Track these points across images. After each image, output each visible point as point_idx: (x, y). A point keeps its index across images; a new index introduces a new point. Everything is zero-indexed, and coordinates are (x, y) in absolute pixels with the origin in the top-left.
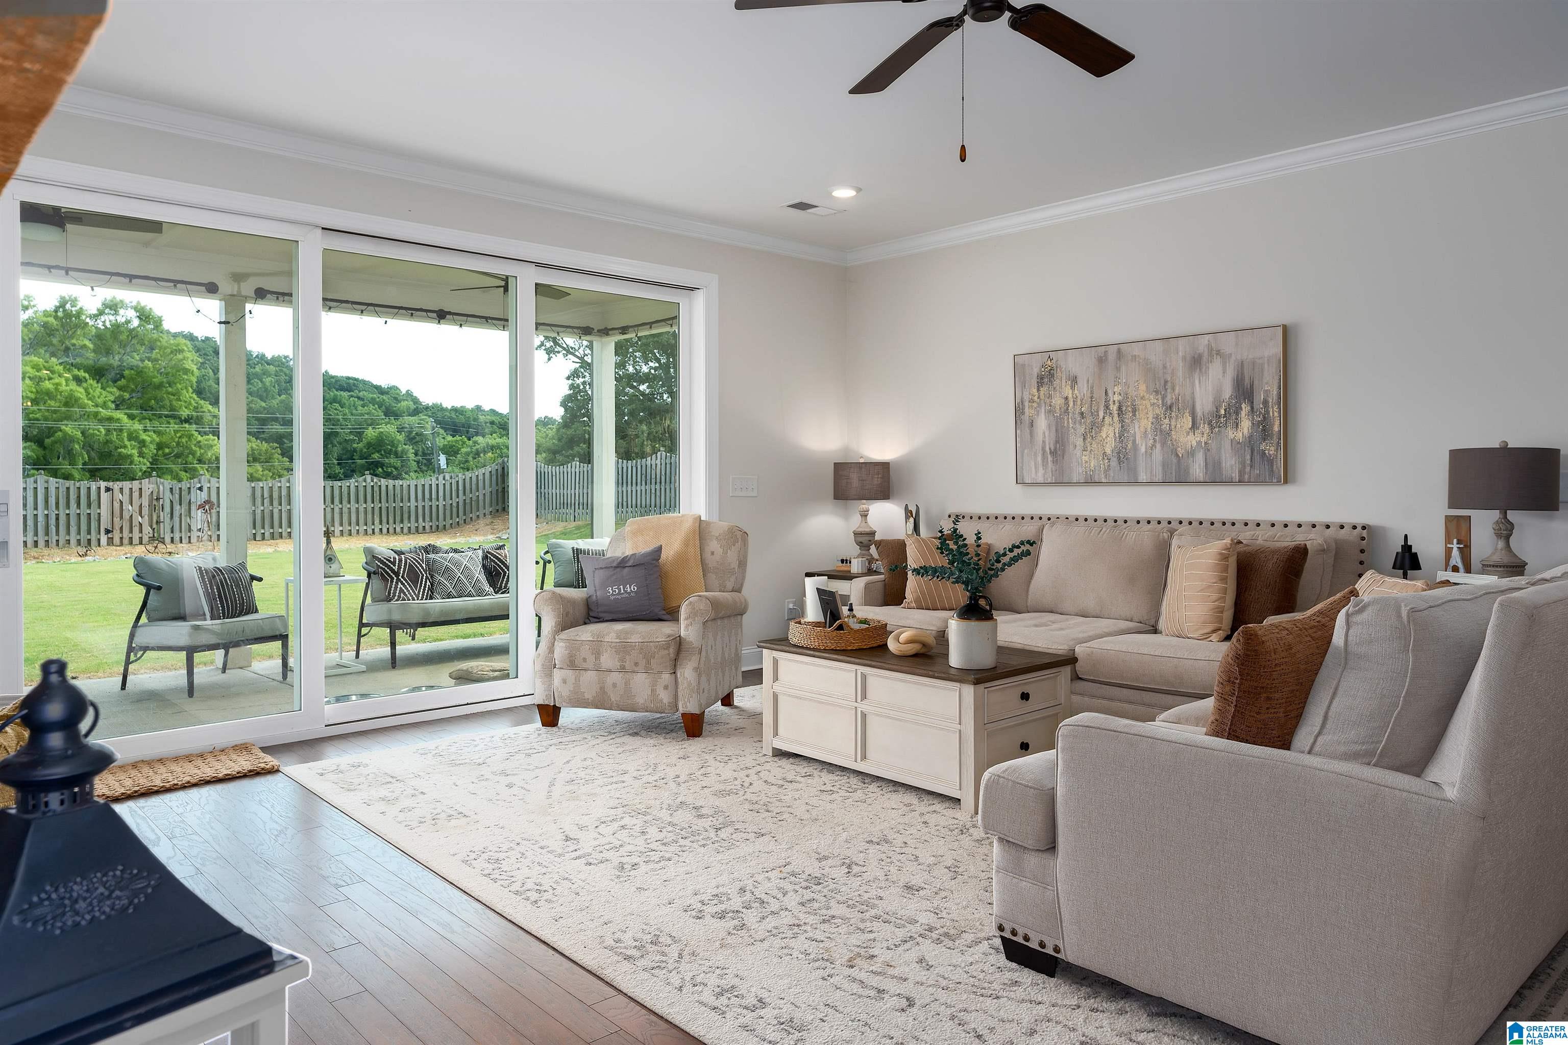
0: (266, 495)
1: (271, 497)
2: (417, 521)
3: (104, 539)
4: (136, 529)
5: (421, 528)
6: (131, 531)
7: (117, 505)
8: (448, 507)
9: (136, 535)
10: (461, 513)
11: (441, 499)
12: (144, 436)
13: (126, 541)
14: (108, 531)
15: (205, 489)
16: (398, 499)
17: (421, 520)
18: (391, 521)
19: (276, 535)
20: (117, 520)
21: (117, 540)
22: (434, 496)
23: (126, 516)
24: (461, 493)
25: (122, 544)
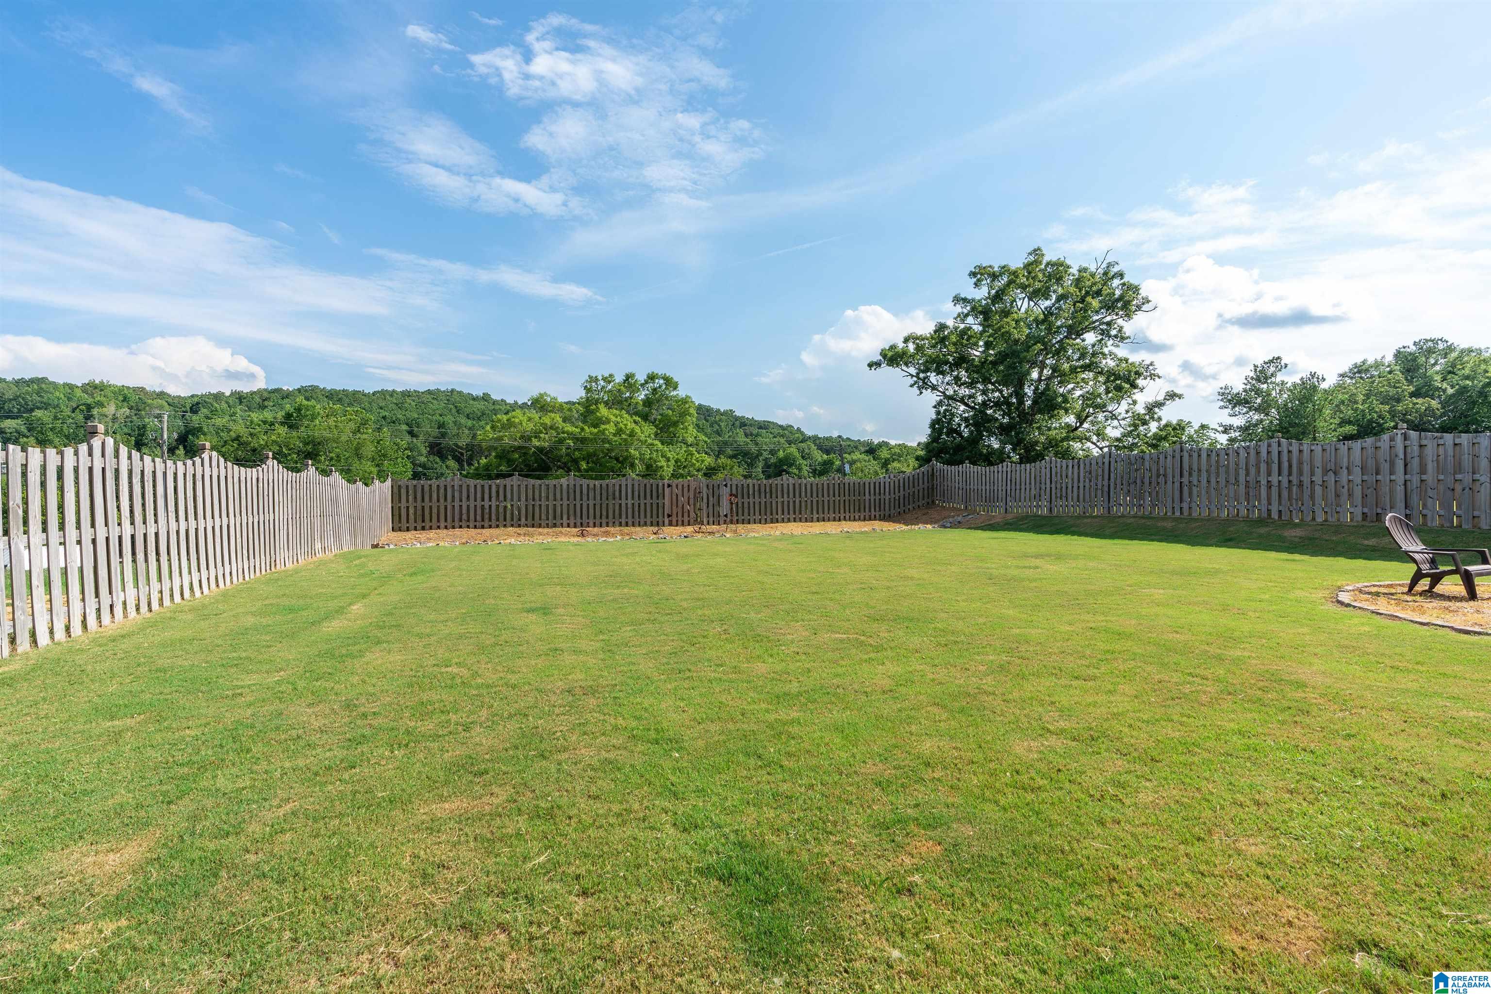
0: (768, 490)
1: (771, 491)
2: (870, 511)
3: (667, 521)
4: (686, 515)
5: (873, 517)
6: (683, 516)
7: (674, 497)
8: (892, 500)
9: (686, 519)
10: (902, 505)
11: (887, 494)
12: (669, 455)
13: (680, 523)
14: (669, 516)
15: (729, 485)
16: (857, 493)
17: (873, 510)
18: (852, 510)
19: (774, 520)
20: (674, 508)
21: (674, 522)
22: (882, 492)
23: (680, 505)
24: (902, 489)
25: (677, 525)
